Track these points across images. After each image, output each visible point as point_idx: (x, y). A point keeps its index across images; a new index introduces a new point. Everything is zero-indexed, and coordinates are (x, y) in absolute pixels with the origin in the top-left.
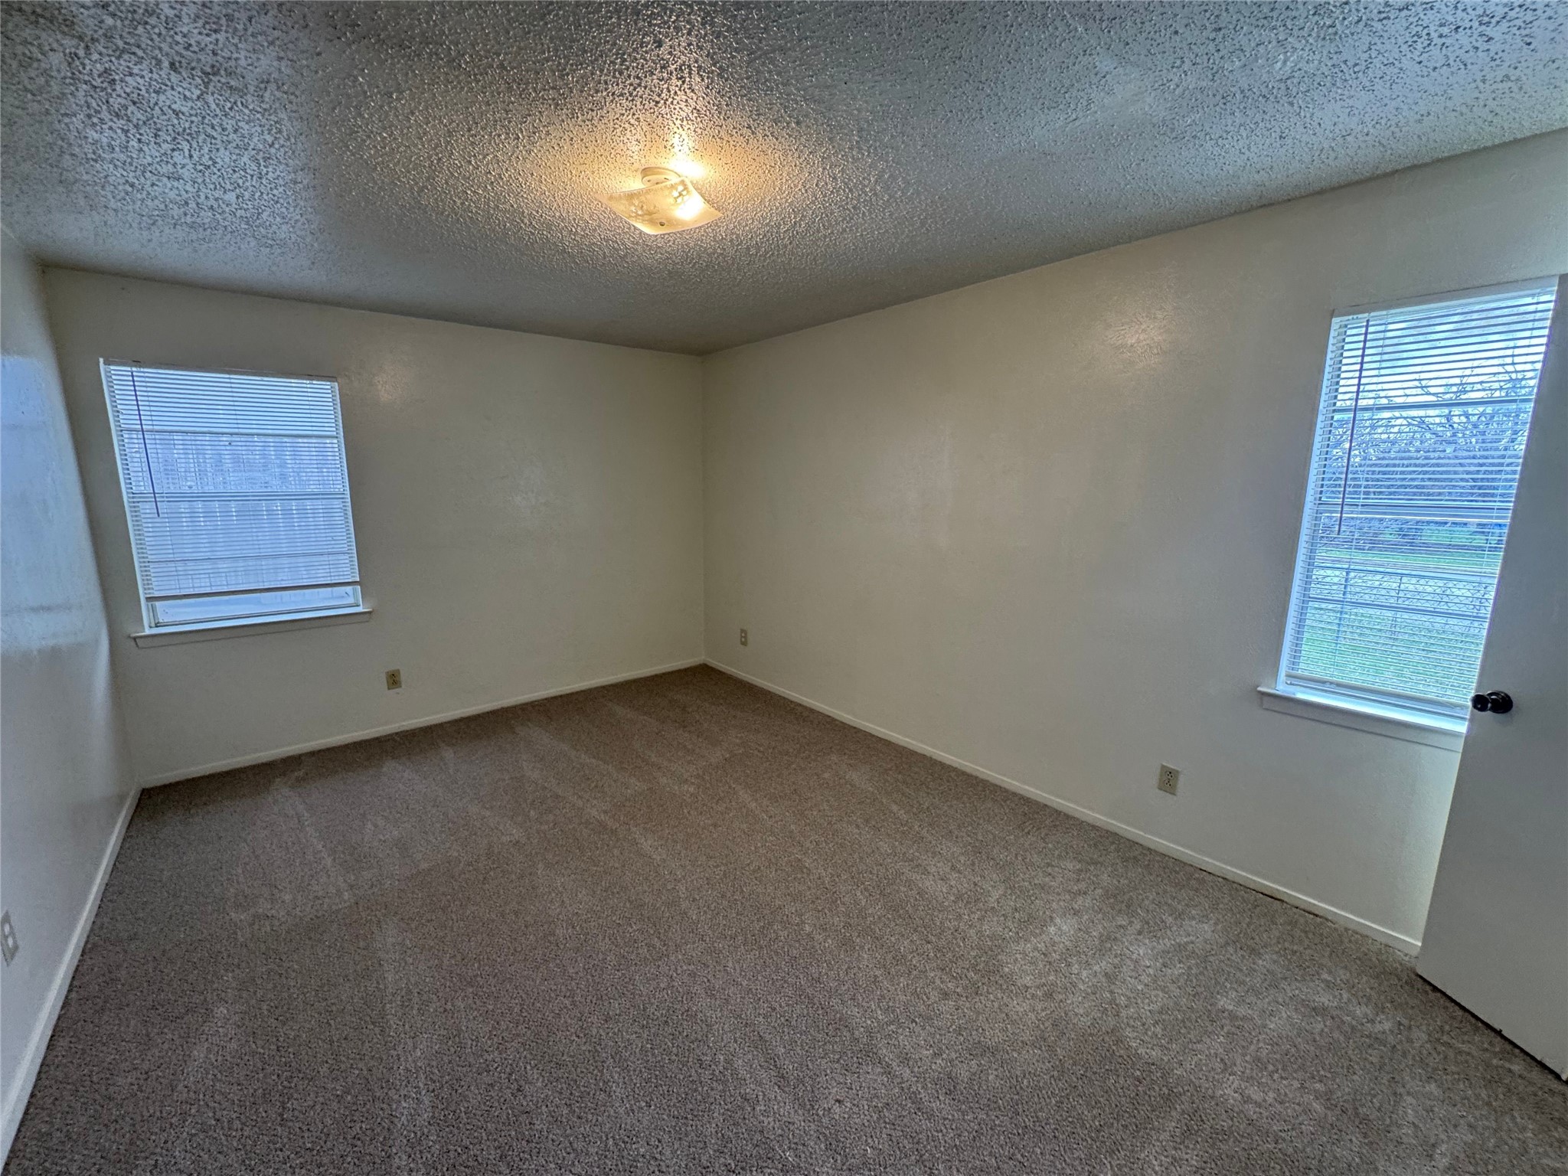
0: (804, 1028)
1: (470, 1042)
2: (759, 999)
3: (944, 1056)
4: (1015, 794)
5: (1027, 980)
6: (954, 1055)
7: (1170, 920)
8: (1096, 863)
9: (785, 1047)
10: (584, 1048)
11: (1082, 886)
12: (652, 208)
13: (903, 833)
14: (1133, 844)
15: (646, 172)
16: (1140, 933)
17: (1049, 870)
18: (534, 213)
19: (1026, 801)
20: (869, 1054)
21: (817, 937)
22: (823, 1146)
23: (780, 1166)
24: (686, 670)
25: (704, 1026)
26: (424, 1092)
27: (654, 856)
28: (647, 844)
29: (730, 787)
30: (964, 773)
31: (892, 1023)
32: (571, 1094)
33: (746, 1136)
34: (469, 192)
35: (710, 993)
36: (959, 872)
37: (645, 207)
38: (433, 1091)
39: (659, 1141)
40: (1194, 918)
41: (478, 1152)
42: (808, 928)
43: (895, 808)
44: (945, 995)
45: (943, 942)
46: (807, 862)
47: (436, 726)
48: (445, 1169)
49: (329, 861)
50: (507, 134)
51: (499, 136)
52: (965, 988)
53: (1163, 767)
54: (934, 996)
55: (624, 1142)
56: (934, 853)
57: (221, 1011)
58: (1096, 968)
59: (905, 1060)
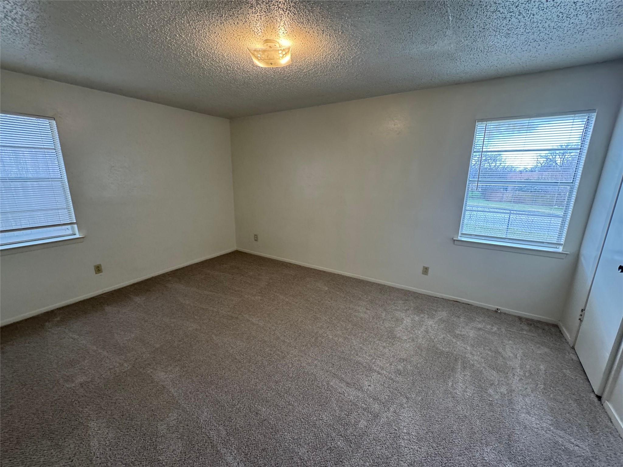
0: (347, 368)
1: (226, 404)
2: (327, 362)
3: (393, 365)
4: (374, 283)
5: (405, 338)
6: (396, 364)
7: (434, 313)
8: (407, 300)
9: (344, 375)
10: (273, 394)
11: (407, 308)
12: (272, 57)
13: (345, 301)
14: (415, 293)
15: (267, 41)
16: (428, 318)
17: (395, 304)
18: (202, 49)
19: (379, 285)
20: (371, 370)
21: (335, 339)
22: (371, 399)
23: (362, 409)
24: (230, 253)
25: (313, 376)
26: (218, 426)
27: (259, 324)
28: (254, 320)
29: (275, 295)
30: (355, 279)
31: (373, 359)
32: (278, 409)
33: (346, 404)
34: (177, 35)
35: (308, 364)
36: (369, 310)
37: (269, 56)
38: (221, 424)
39: (319, 414)
40: (440, 311)
41: (254, 438)
42: (331, 337)
43: (338, 293)
44: (384, 347)
45: (375, 333)
46: (318, 316)
47: (122, 288)
48: (245, 448)
49: (105, 353)
50: (218, 14)
51: (213, 14)
52: (389, 344)
53: (424, 267)
54: (381, 348)
55: (307, 418)
56: (358, 305)
57: (92, 424)
58: (422, 330)
59: (382, 369)
